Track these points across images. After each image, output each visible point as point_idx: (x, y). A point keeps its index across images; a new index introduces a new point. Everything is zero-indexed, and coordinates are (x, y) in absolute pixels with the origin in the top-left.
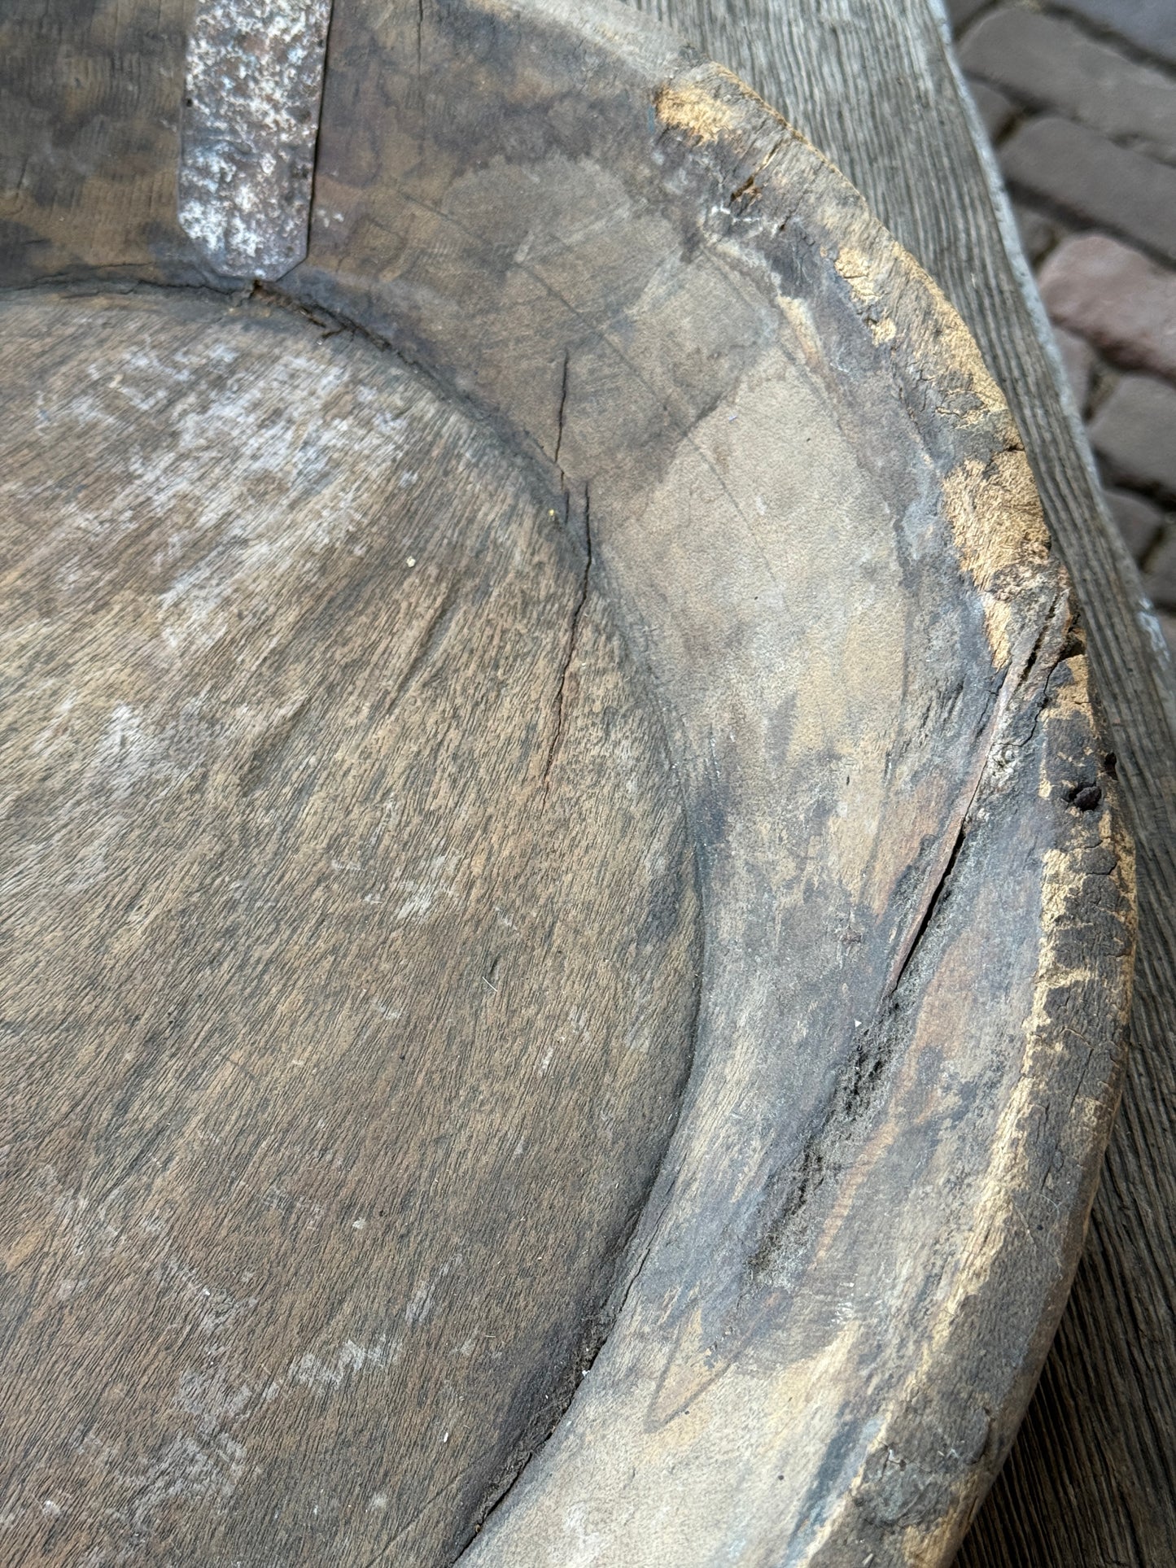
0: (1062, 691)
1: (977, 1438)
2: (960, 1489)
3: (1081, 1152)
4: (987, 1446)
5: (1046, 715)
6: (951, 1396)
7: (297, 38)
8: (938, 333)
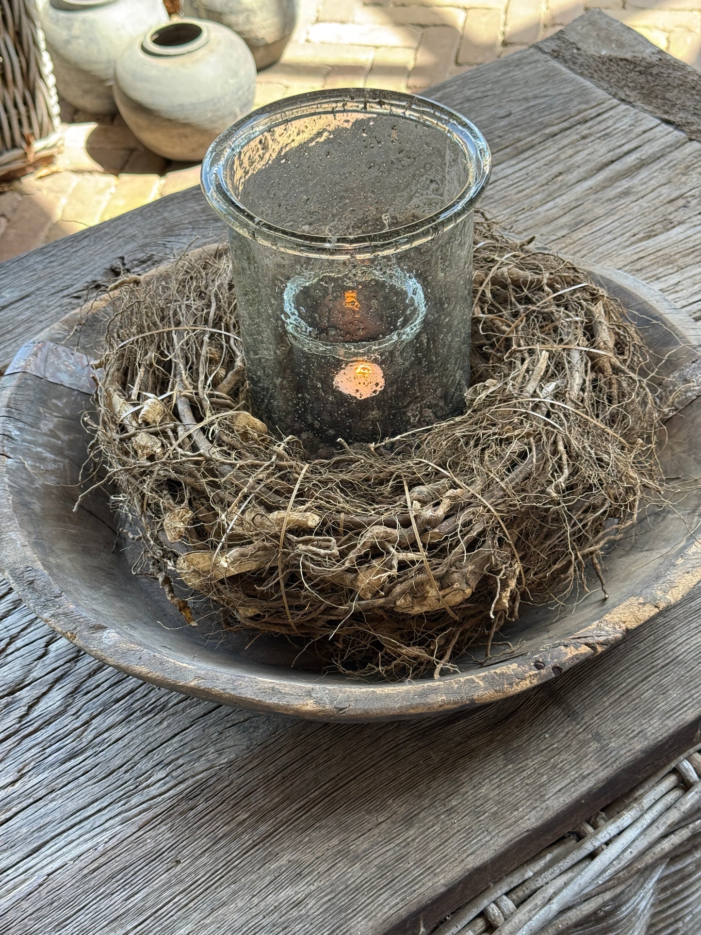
0: (572, 648)
1: (341, 706)
2: (328, 707)
3: (429, 700)
4: (342, 709)
5: (562, 648)
6: (349, 697)
7: (694, 390)
8: (688, 573)
